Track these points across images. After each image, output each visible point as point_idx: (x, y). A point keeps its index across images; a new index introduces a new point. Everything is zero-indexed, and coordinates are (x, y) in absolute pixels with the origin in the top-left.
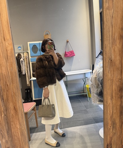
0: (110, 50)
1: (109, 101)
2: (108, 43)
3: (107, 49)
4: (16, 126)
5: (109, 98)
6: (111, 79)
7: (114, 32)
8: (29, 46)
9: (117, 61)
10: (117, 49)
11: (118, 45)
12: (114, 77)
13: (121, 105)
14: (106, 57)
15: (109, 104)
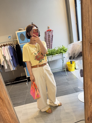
0: (89, 32)
1: (89, 83)
2: (88, 25)
3: (87, 32)
4: (5, 112)
5: (89, 80)
6: (91, 62)
8: (17, 35)
14: (86, 40)
15: (89, 86)
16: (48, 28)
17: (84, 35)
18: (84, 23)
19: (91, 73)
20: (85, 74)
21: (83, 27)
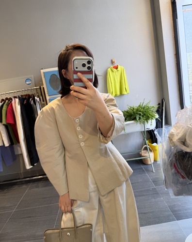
8: (43, 76)
16: (112, 62)
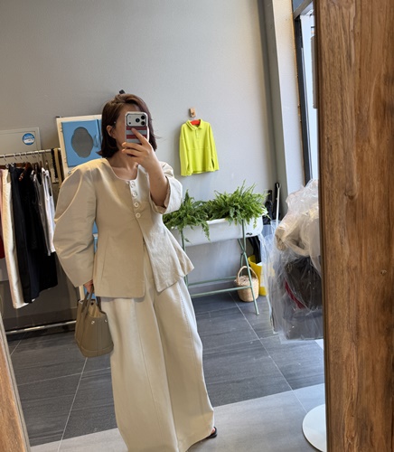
0: (345, 159)
1: (347, 349)
2: (339, 133)
3: (337, 156)
5: (347, 335)
6: (353, 266)
7: (360, 91)
8: (59, 130)
9: (373, 199)
10: (369, 157)
11: (374, 141)
12: (363, 258)
13: (387, 359)
14: (332, 185)
15: (347, 360)
16: (190, 114)
17: (326, 166)
18: (326, 125)
19: (351, 307)
20: (330, 310)
21: (324, 141)
